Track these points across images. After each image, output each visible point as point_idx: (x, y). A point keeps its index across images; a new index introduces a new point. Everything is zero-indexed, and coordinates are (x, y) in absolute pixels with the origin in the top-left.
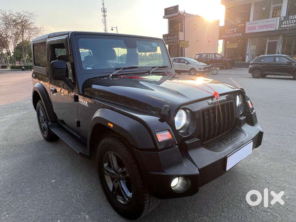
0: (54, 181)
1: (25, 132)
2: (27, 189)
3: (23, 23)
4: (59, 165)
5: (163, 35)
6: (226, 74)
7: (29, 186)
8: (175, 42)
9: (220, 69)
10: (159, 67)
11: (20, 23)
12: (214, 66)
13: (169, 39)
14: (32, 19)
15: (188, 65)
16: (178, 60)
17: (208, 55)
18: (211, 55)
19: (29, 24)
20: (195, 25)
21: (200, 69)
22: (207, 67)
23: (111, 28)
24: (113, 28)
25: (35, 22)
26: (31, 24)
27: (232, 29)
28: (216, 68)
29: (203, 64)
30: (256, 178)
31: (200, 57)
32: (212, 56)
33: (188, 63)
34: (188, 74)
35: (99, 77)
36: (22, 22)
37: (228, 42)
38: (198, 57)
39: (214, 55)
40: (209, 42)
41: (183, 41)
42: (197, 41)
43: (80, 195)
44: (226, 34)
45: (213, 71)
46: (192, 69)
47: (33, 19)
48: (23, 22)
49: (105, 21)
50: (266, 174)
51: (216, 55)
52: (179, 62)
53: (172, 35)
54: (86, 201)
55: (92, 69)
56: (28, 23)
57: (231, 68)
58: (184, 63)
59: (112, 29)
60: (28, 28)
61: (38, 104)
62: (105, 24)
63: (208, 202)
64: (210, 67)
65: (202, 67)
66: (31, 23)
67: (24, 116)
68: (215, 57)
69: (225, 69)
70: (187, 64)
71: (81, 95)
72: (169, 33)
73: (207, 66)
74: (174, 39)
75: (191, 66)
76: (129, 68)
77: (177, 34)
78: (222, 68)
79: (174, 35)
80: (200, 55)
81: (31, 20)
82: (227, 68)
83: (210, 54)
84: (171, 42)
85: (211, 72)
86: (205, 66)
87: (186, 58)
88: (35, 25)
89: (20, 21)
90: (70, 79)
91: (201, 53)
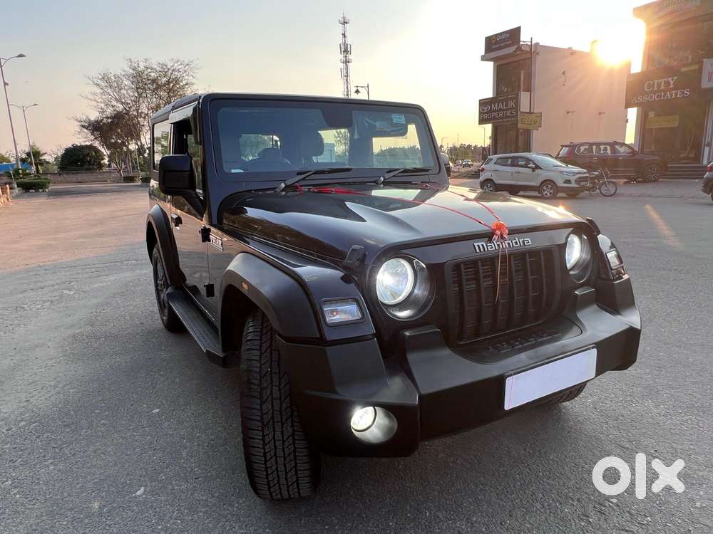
0: (157, 410)
1: (133, 310)
2: (103, 422)
3: (171, 85)
4: (177, 380)
5: (480, 100)
6: (640, 196)
7: (108, 416)
8: (509, 117)
9: (626, 182)
10: (406, 171)
11: (165, 85)
12: (607, 175)
13: (495, 111)
14: (188, 75)
15: (538, 171)
16: (510, 160)
17: (594, 147)
18: (602, 147)
19: (183, 87)
20: (564, 73)
21: (568, 181)
22: (587, 177)
23: (355, 89)
24: (359, 89)
25: (194, 81)
26: (187, 86)
27: (663, 81)
28: (613, 180)
29: (576, 169)
30: (628, 449)
31: (571, 153)
32: (605, 149)
33: (537, 167)
34: (536, 194)
35: (255, 190)
36: (169, 82)
37: (651, 114)
38: (566, 151)
39: (608, 147)
40: (600, 113)
41: (527, 113)
42: (568, 112)
43: (199, 445)
44: (647, 93)
45: (605, 188)
46: (548, 182)
47: (192, 75)
48: (172, 82)
49: (347, 72)
50: (660, 444)
51: (617, 147)
52: (512, 165)
53: (502, 101)
54: (209, 456)
55: (242, 171)
56: (181, 84)
57: (656, 181)
58: (526, 166)
59: (357, 92)
60: (181, 95)
61: (155, 250)
62: (347, 80)
63: (481, 489)
64: (597, 177)
65: (573, 178)
66: (187, 84)
67: (138, 279)
68: (614, 151)
69: (639, 182)
70: (533, 171)
71: (214, 226)
72: (495, 95)
73: (587, 175)
74: (506, 110)
75: (544, 175)
76: (329, 172)
77: (514, 96)
78: (630, 181)
79: (507, 100)
80: (572, 147)
81: (187, 77)
82: (646, 181)
83: (598, 145)
84: (501, 118)
85: (598, 191)
86: (582, 175)
87: (533, 156)
88: (194, 87)
89: (164, 80)
90: (196, 193)
91: (576, 141)
